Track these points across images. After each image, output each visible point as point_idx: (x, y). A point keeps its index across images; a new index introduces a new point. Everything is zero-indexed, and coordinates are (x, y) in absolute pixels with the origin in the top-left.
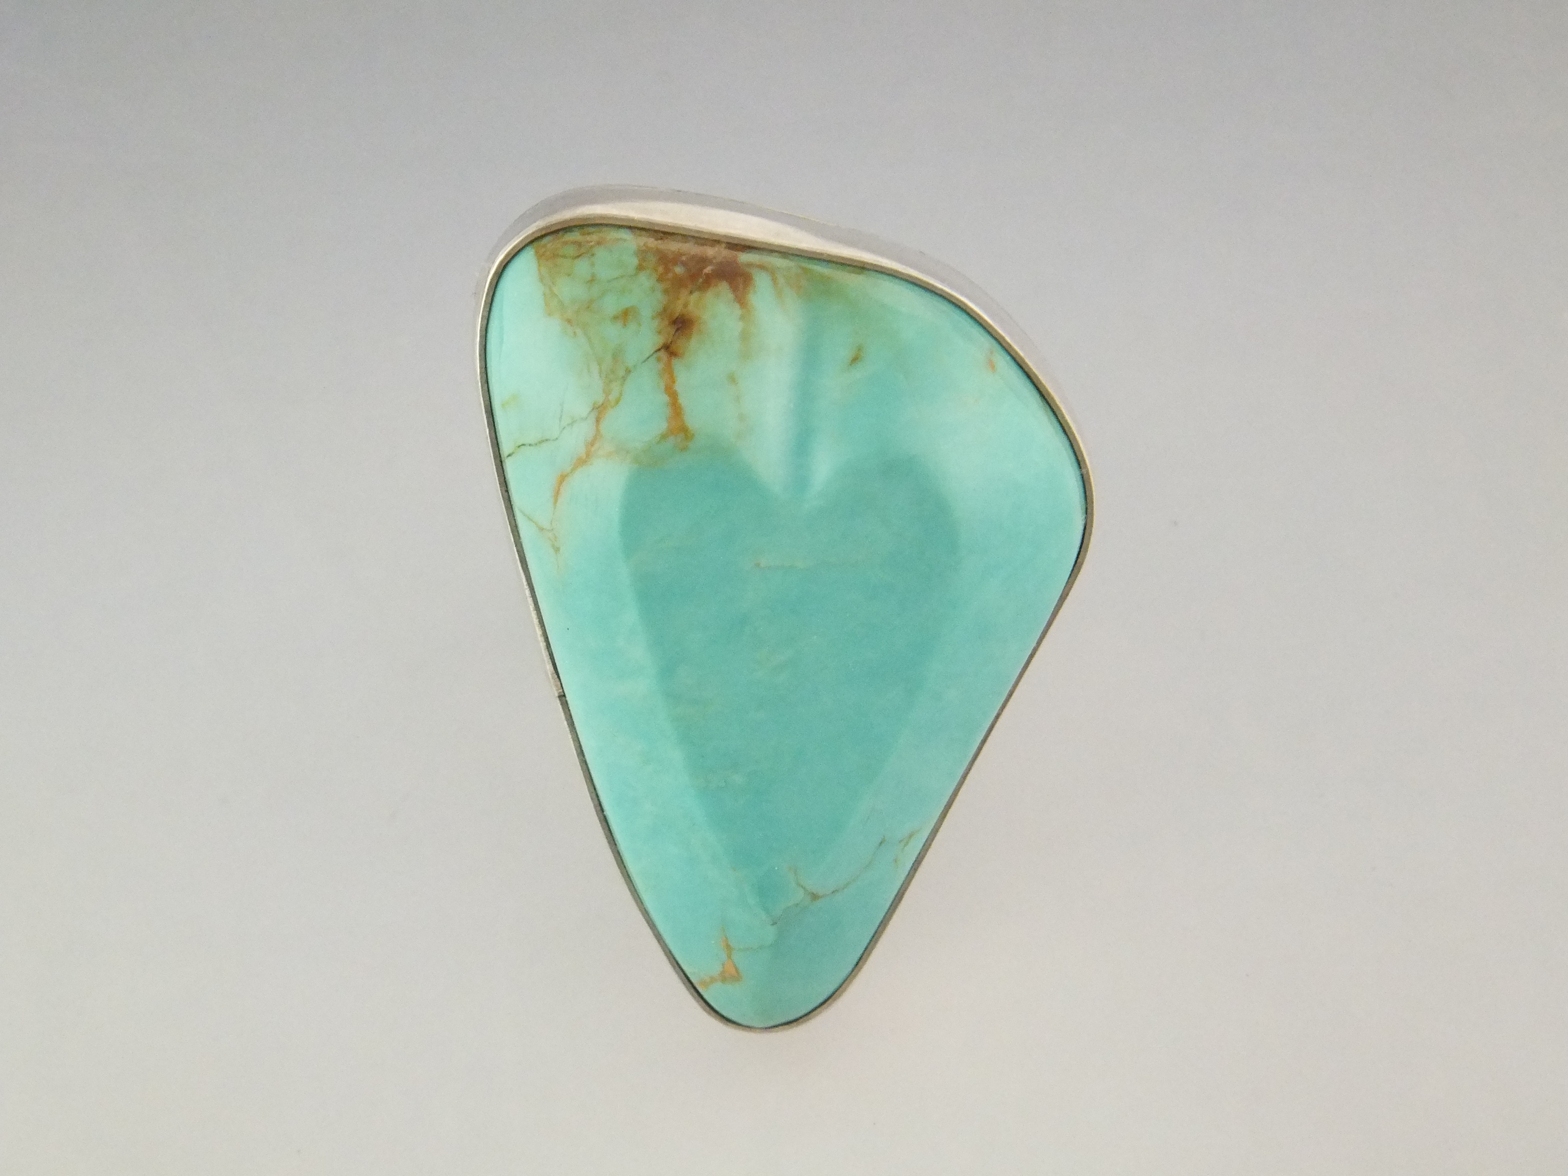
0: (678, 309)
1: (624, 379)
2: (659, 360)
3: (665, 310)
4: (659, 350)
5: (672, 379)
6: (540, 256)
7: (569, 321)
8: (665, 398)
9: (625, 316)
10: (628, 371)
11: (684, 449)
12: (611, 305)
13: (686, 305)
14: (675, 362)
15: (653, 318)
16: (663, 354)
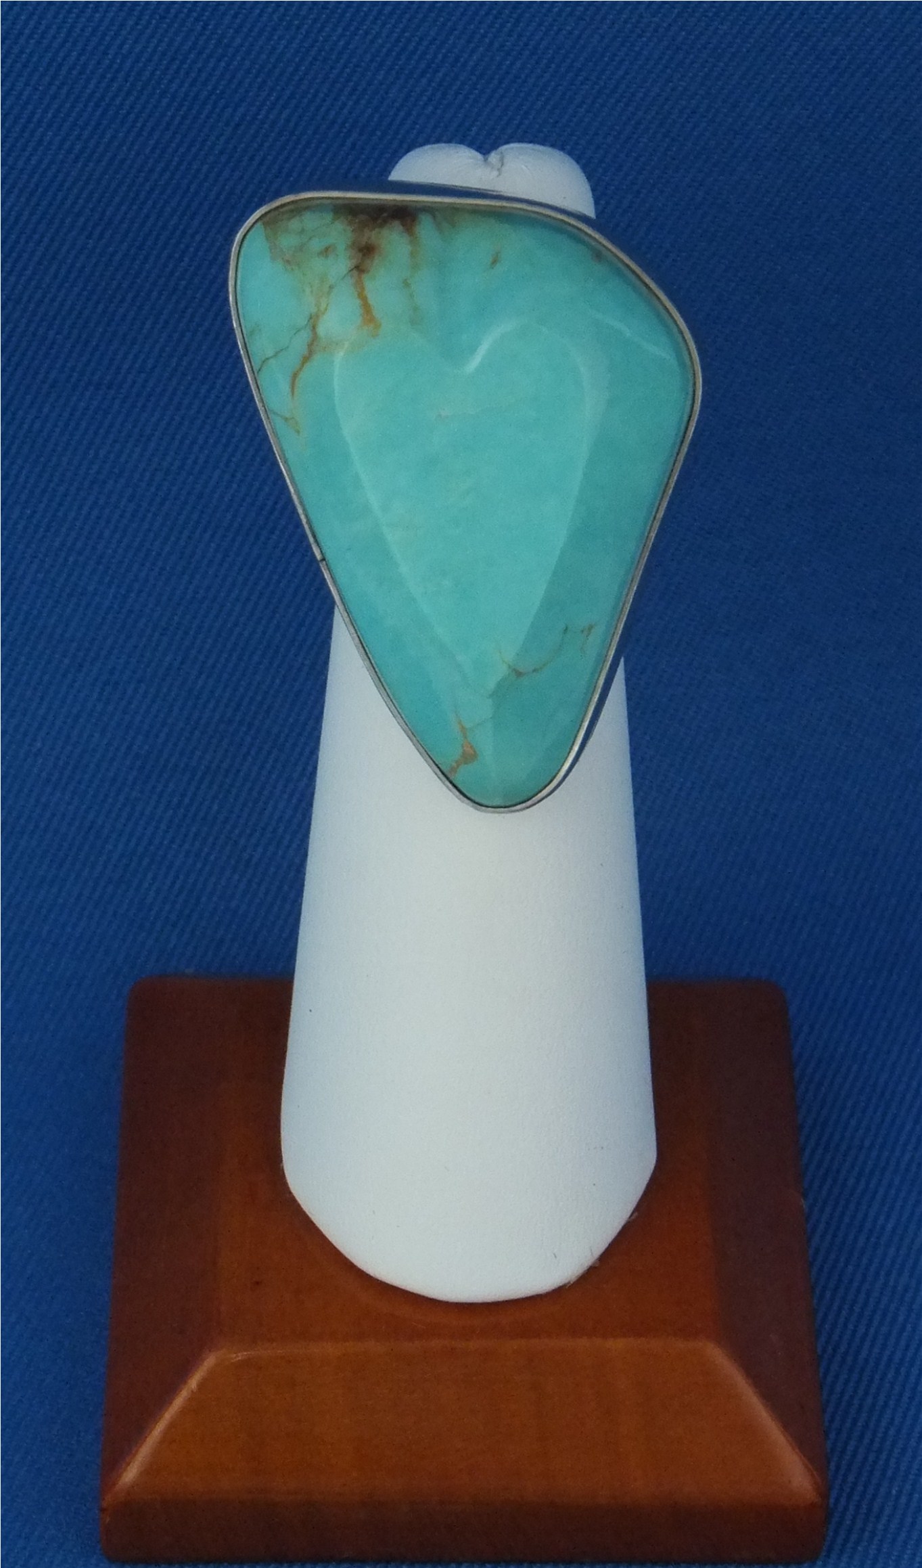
0: (364, 241)
1: (329, 293)
2: (352, 276)
3: (354, 243)
4: (352, 270)
5: (363, 289)
6: (266, 224)
7: (288, 262)
8: (358, 302)
9: (326, 251)
10: (331, 287)
11: (375, 336)
12: (316, 245)
13: (369, 238)
14: (365, 277)
15: (346, 249)
16: (355, 273)
